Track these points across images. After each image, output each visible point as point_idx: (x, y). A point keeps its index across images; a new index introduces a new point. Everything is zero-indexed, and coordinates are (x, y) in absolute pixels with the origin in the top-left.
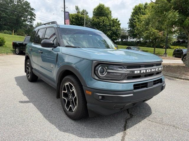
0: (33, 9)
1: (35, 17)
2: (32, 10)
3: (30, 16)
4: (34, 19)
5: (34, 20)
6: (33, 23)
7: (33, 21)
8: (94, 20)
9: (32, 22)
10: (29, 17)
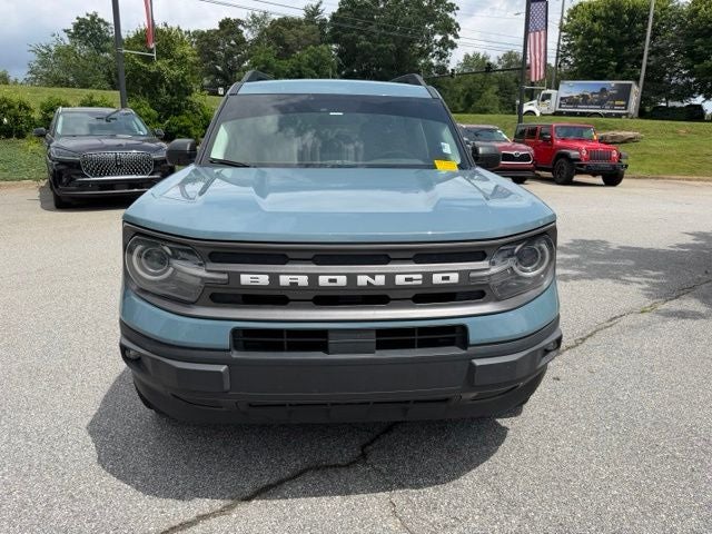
0: (452, 5)
1: (457, 37)
2: (447, 10)
3: (440, 34)
4: (455, 41)
5: (453, 46)
6: (448, 58)
7: (449, 50)
8: (696, 11)
9: (445, 56)
10: (438, 37)
